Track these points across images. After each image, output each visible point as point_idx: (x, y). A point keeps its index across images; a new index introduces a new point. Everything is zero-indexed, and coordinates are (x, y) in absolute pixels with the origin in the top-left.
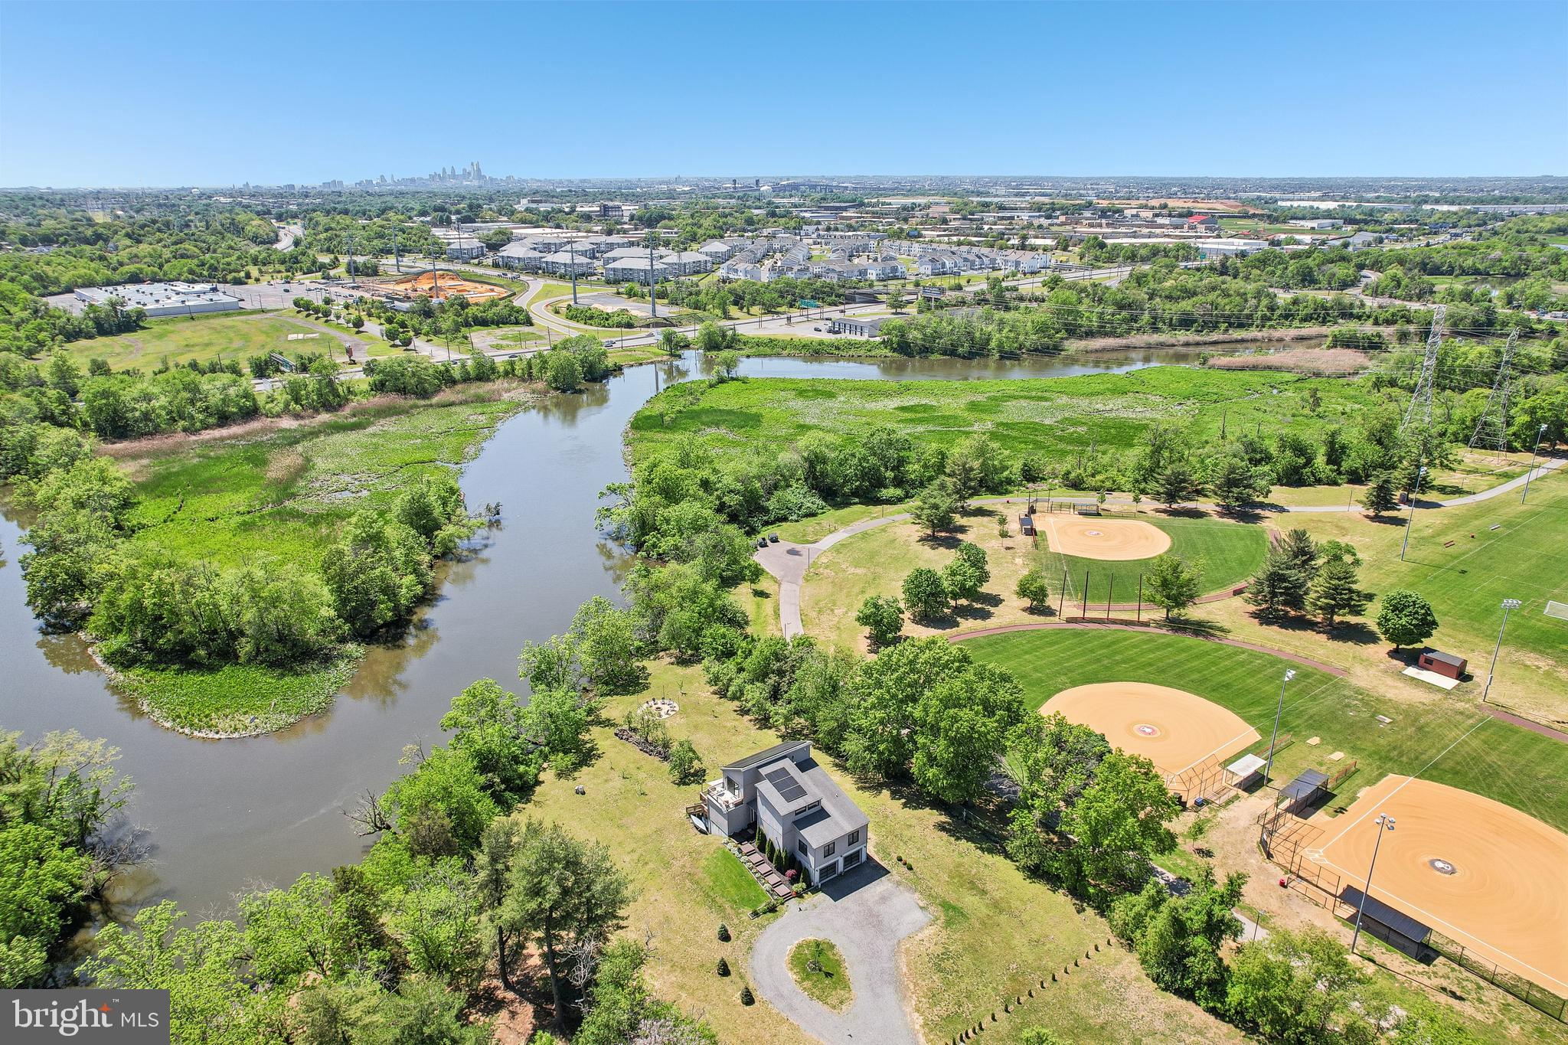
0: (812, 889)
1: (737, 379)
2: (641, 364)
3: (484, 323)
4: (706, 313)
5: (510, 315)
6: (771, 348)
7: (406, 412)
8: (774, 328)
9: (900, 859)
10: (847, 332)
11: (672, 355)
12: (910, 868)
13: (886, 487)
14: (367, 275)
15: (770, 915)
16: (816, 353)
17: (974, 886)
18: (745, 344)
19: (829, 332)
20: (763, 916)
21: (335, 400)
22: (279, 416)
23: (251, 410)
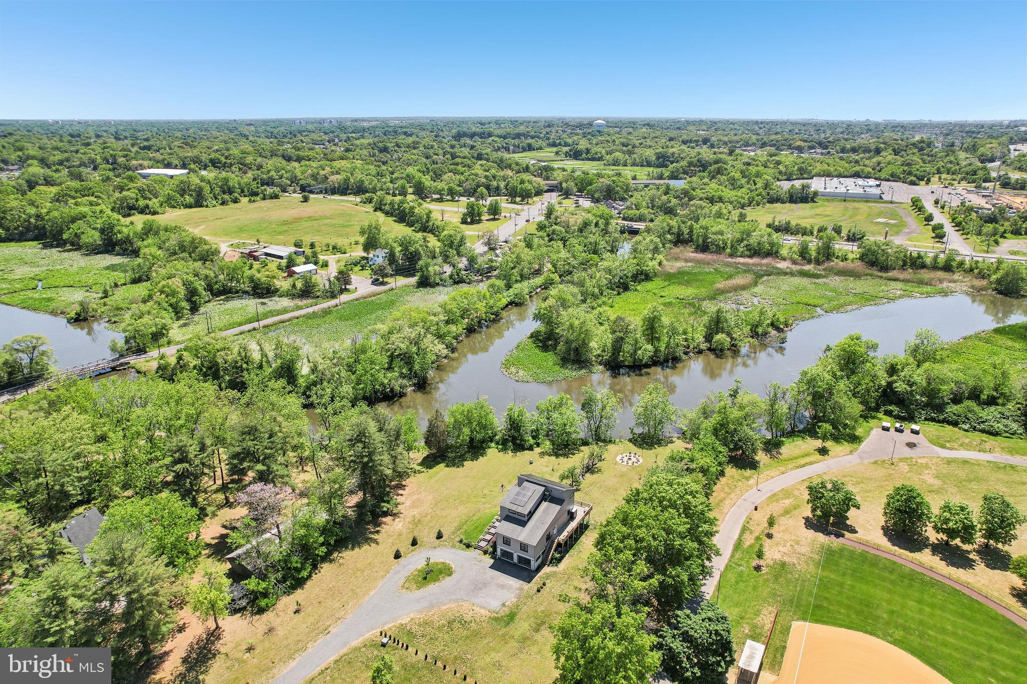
0: (493, 554)
9: (544, 584)
12: (539, 591)
15: (464, 547)
20: (462, 545)
21: (821, 258)
22: (784, 259)
23: (772, 252)
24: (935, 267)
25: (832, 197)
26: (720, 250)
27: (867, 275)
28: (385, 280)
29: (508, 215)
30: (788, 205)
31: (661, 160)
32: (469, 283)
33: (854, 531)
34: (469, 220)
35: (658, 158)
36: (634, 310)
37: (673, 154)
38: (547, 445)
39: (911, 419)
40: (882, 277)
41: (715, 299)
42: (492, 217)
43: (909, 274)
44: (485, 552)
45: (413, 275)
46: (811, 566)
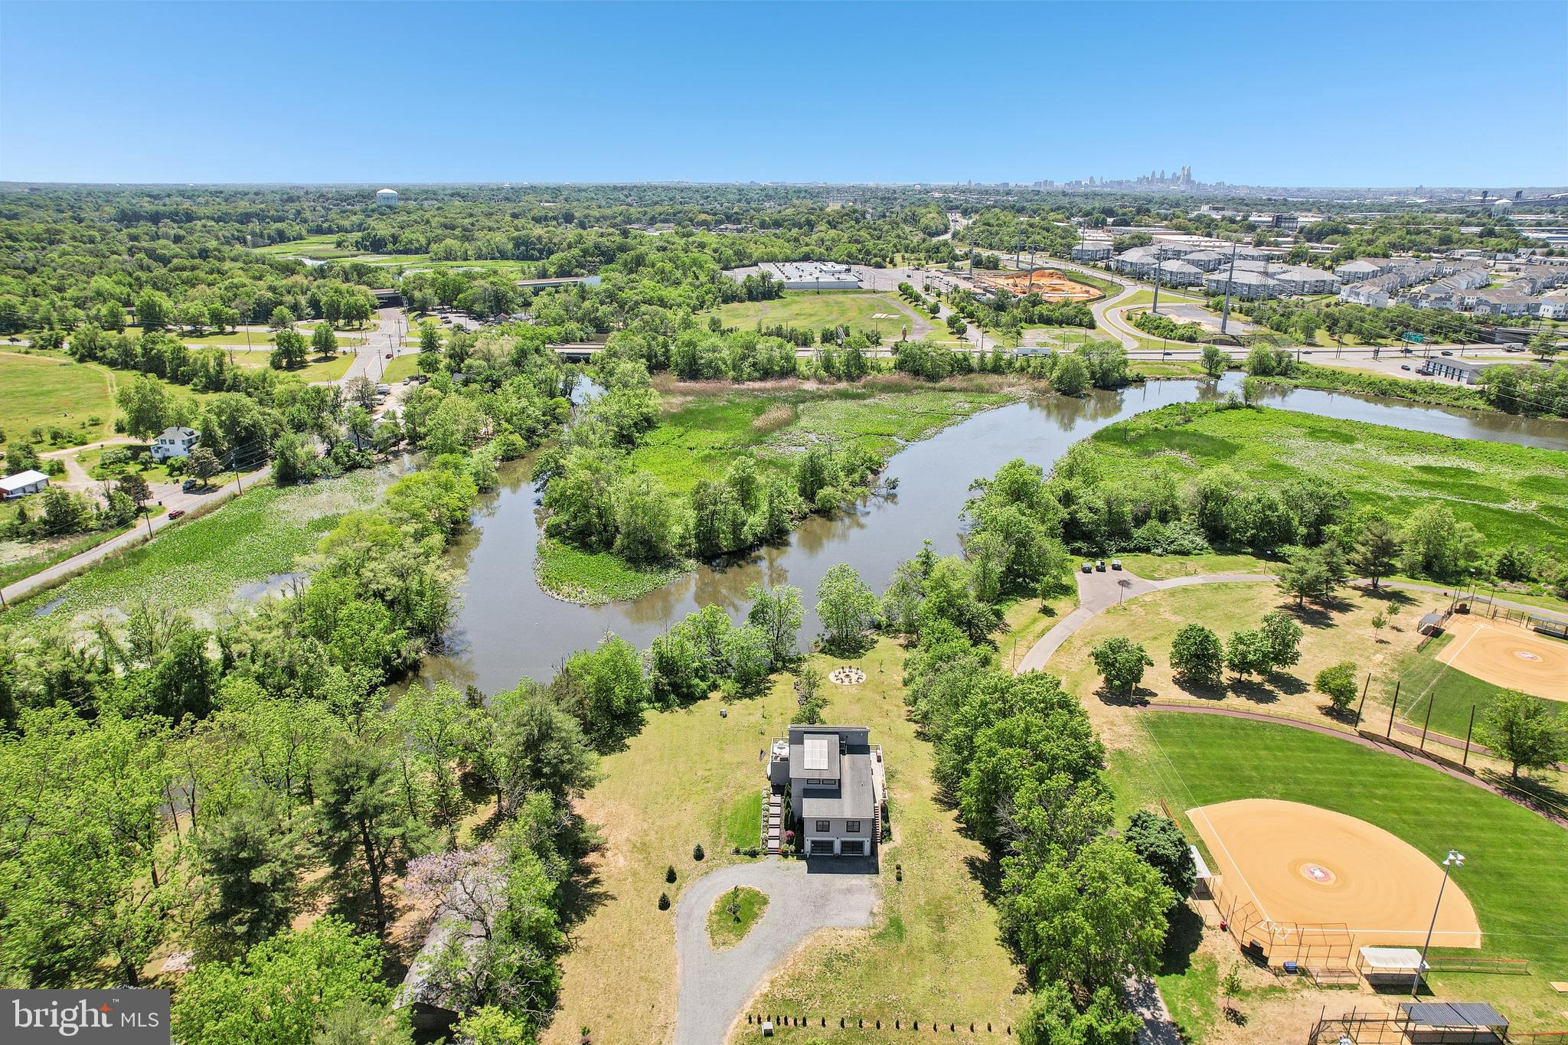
0: (799, 853)
1: (1253, 408)
2: (1169, 379)
3: (1047, 321)
4: (1286, 336)
5: (1076, 317)
6: (1331, 382)
7: (908, 391)
8: (1355, 359)
9: (898, 867)
10: (1443, 374)
11: (1210, 374)
12: (899, 879)
13: (1292, 543)
14: (988, 268)
15: (748, 857)
16: (1383, 393)
17: (940, 919)
18: (1304, 373)
19: (1419, 372)
20: (742, 856)
21: (855, 372)
22: (808, 379)
23: (789, 371)
24: (983, 370)
25: (802, 289)
26: (717, 374)
27: (916, 388)
28: (212, 481)
29: (348, 349)
30: (748, 304)
31: (523, 248)
32: (369, 468)
33: (1156, 695)
34: (284, 363)
35: (517, 246)
36: (668, 473)
37: (539, 238)
38: (728, 686)
39: (1103, 553)
40: (934, 389)
41: (762, 442)
42: (322, 355)
43: (959, 381)
44: (785, 855)
45: (260, 466)
46: (1149, 746)
